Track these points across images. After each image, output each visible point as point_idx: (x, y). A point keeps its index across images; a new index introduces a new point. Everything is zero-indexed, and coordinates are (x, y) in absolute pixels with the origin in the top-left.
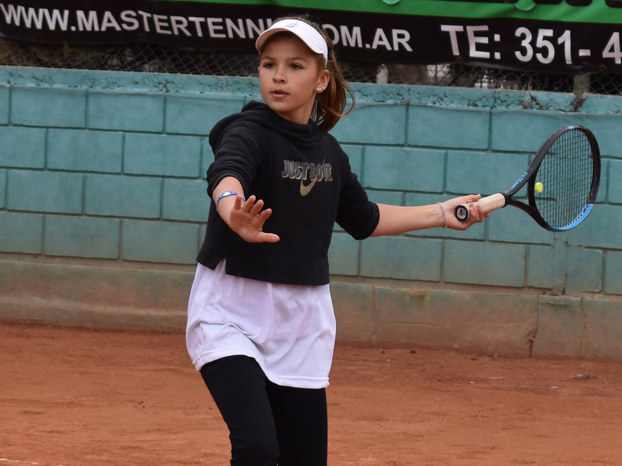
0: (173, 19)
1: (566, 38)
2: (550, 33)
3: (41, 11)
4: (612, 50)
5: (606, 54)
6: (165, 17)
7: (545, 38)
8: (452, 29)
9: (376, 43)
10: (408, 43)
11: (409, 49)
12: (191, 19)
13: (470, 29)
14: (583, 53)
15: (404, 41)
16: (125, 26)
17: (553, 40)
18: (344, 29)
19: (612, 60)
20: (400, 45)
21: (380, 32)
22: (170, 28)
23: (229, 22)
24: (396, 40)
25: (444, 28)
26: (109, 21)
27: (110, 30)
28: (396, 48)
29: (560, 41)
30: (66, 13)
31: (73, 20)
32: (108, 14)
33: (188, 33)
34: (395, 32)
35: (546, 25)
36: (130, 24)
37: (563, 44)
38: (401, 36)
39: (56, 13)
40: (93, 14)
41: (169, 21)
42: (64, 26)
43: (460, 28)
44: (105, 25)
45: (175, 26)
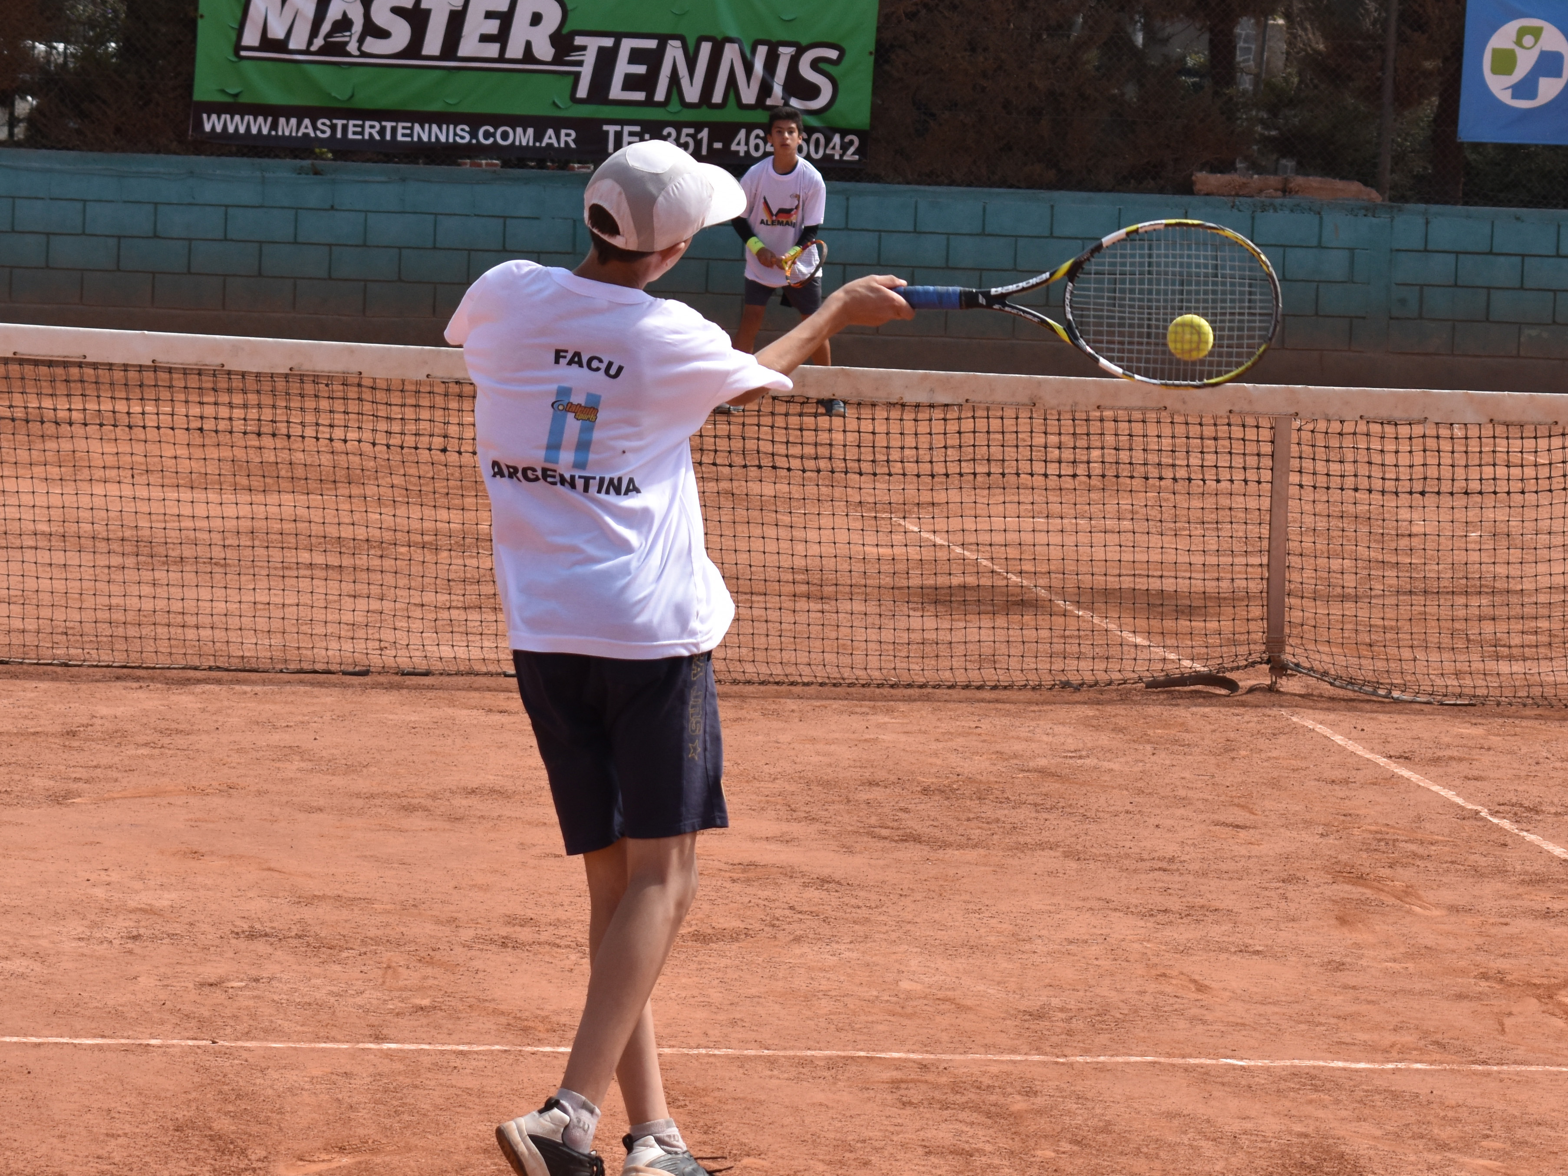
0: (368, 123)
1: (704, 134)
2: (691, 131)
3: (246, 118)
4: (739, 144)
5: (734, 147)
6: (360, 122)
7: (688, 135)
8: (611, 129)
9: (546, 141)
10: (574, 140)
11: (573, 145)
12: (384, 123)
13: (627, 129)
14: (718, 145)
15: (569, 139)
16: (318, 133)
17: (694, 136)
18: (519, 130)
19: (738, 152)
20: (566, 143)
21: (550, 132)
22: (362, 133)
23: (417, 127)
24: (563, 138)
25: (605, 128)
26: (306, 127)
27: (306, 135)
28: (562, 145)
29: (699, 136)
30: (270, 119)
31: (274, 126)
32: (307, 121)
33: (377, 137)
34: (563, 132)
35: (688, 125)
36: (323, 132)
37: (701, 139)
38: (568, 135)
39: (260, 119)
40: (293, 121)
41: (363, 126)
42: (265, 131)
43: (618, 128)
44: (302, 130)
45: (367, 130)
